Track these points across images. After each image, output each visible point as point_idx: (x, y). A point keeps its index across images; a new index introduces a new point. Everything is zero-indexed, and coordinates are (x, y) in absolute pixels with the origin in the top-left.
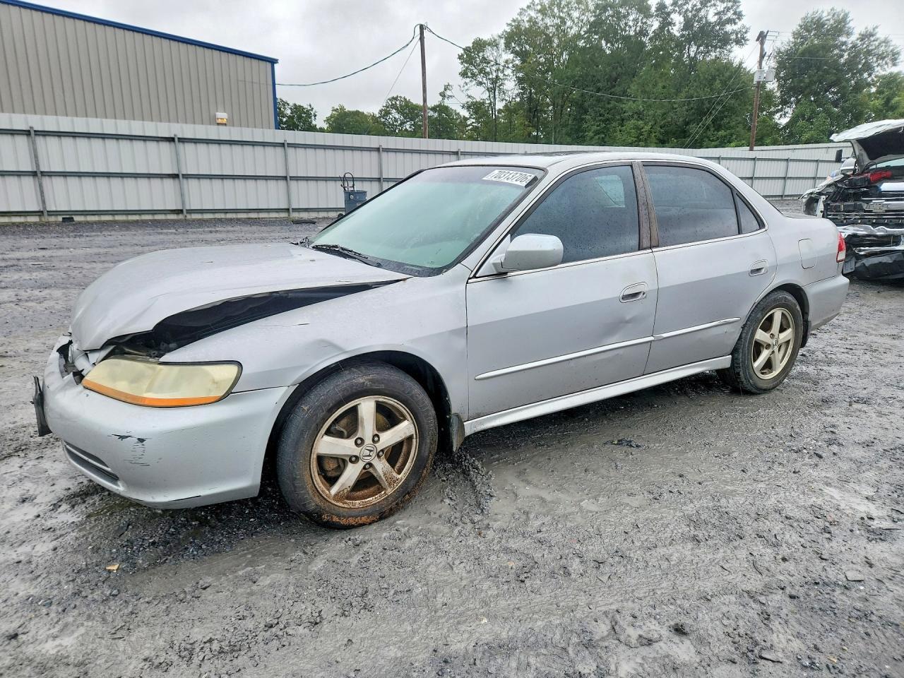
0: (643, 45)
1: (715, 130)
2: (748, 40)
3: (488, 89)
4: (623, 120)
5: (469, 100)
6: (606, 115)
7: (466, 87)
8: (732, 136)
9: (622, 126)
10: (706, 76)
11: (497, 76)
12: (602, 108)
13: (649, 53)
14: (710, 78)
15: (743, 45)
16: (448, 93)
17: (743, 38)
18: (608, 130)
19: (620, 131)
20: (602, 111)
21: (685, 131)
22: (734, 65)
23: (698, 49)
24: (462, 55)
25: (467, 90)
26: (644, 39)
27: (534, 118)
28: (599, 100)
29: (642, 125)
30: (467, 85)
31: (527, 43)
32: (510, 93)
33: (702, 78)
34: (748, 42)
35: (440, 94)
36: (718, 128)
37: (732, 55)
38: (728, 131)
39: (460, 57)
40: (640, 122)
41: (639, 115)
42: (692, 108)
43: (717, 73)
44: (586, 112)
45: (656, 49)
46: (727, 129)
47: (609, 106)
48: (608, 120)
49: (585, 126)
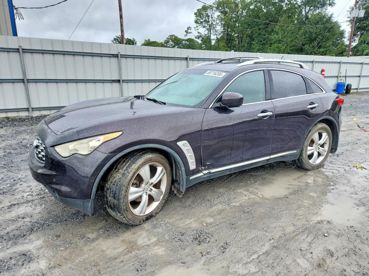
0: (282, 6)
1: (318, 48)
2: (335, 4)
3: (207, 29)
4: (271, 44)
5: (199, 34)
6: (263, 42)
7: (197, 28)
8: (327, 51)
9: (271, 47)
10: (314, 21)
11: (212, 23)
12: (261, 38)
13: (285, 11)
14: (316, 22)
15: (333, 6)
16: (189, 31)
17: (333, 3)
18: (264, 48)
19: (270, 49)
20: (261, 39)
21: (302, 49)
22: (329, 16)
23: (310, 8)
24: (196, 13)
25: (198, 29)
26: (282, 4)
27: (229, 43)
28: (260, 34)
29: (281, 46)
30: (197, 27)
31: (227, 8)
32: (218, 31)
33: (312, 22)
34: (335, 5)
35: (186, 31)
36: (320, 47)
37: (327, 11)
38: (325, 49)
39: (195, 14)
40: (280, 45)
41: (280, 41)
42: (306, 37)
43: (319, 20)
44: (253, 40)
45: (288, 9)
46: (324, 48)
47: (265, 37)
48: (264, 44)
49: (253, 47)
